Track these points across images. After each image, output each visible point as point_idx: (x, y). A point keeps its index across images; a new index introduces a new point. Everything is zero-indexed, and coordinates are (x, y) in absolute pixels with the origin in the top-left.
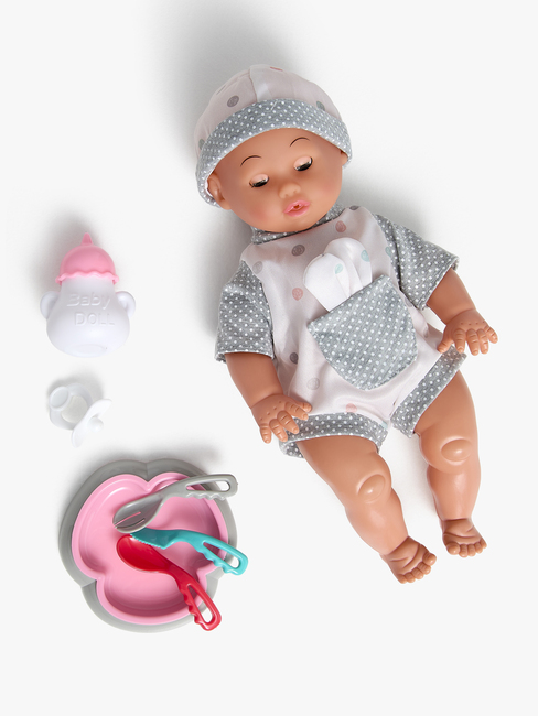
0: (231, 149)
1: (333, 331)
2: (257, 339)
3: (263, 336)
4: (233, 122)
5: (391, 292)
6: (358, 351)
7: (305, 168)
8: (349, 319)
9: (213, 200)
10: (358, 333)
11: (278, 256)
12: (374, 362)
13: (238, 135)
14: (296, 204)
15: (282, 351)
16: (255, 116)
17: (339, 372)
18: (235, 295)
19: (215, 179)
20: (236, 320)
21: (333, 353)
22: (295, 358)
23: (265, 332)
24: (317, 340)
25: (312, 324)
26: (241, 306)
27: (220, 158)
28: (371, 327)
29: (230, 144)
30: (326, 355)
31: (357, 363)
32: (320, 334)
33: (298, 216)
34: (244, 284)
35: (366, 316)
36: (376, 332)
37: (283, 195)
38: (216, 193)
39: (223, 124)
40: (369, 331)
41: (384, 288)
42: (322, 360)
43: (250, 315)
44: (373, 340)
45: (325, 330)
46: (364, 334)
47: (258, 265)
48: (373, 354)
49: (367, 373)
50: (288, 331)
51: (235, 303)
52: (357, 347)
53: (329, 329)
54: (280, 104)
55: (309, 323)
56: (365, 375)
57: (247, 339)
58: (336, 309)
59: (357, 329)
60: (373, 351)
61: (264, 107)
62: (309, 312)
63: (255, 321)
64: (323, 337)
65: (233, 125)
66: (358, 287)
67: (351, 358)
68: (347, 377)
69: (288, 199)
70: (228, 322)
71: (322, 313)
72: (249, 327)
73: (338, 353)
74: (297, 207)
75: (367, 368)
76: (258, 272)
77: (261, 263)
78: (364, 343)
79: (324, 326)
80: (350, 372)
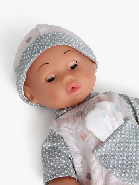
0: (31, 63)
1: (108, 153)
2: (66, 169)
3: (69, 167)
4: (30, 49)
5: (136, 127)
6: (125, 162)
7: (74, 67)
8: (116, 144)
9: (28, 101)
10: (123, 152)
11: (69, 120)
12: (135, 167)
13: (34, 54)
14: (72, 85)
15: (81, 174)
16: (41, 42)
17: (116, 176)
18: (49, 148)
19: (27, 87)
20: (52, 161)
21: (111, 166)
22: (89, 176)
23: (69, 165)
24: (100, 161)
25: (95, 151)
26: (54, 153)
27: (26, 70)
28: (129, 147)
29: (30, 60)
30: (107, 168)
31: (126, 169)
32: (101, 156)
33: (75, 93)
34: (53, 140)
35: (125, 141)
36: (133, 149)
37: (64, 82)
38: (29, 95)
39: (25, 52)
40: (128, 149)
41: (131, 125)
42: (105, 171)
43: (59, 156)
44: (132, 154)
45: (103, 154)
46: (126, 151)
47: (59, 127)
48: (134, 162)
49: (133, 174)
50: (82, 161)
51: (50, 152)
52: (123, 160)
53: (106, 153)
54: (54, 34)
55: (93, 152)
56: (132, 175)
57: (60, 170)
58: (107, 140)
59: (122, 149)
60: (133, 160)
61: (45, 37)
62: (92, 145)
63: (63, 159)
64: (103, 158)
65: (30, 50)
66: (117, 126)
67: (122, 166)
68: (122, 179)
69: (68, 84)
70: (47, 163)
71: (99, 144)
72: (60, 163)
73: (113, 165)
74: (73, 88)
75: (132, 171)
76: (59, 131)
77: (60, 126)
78: (128, 157)
79: (102, 151)
80: (123, 175)
